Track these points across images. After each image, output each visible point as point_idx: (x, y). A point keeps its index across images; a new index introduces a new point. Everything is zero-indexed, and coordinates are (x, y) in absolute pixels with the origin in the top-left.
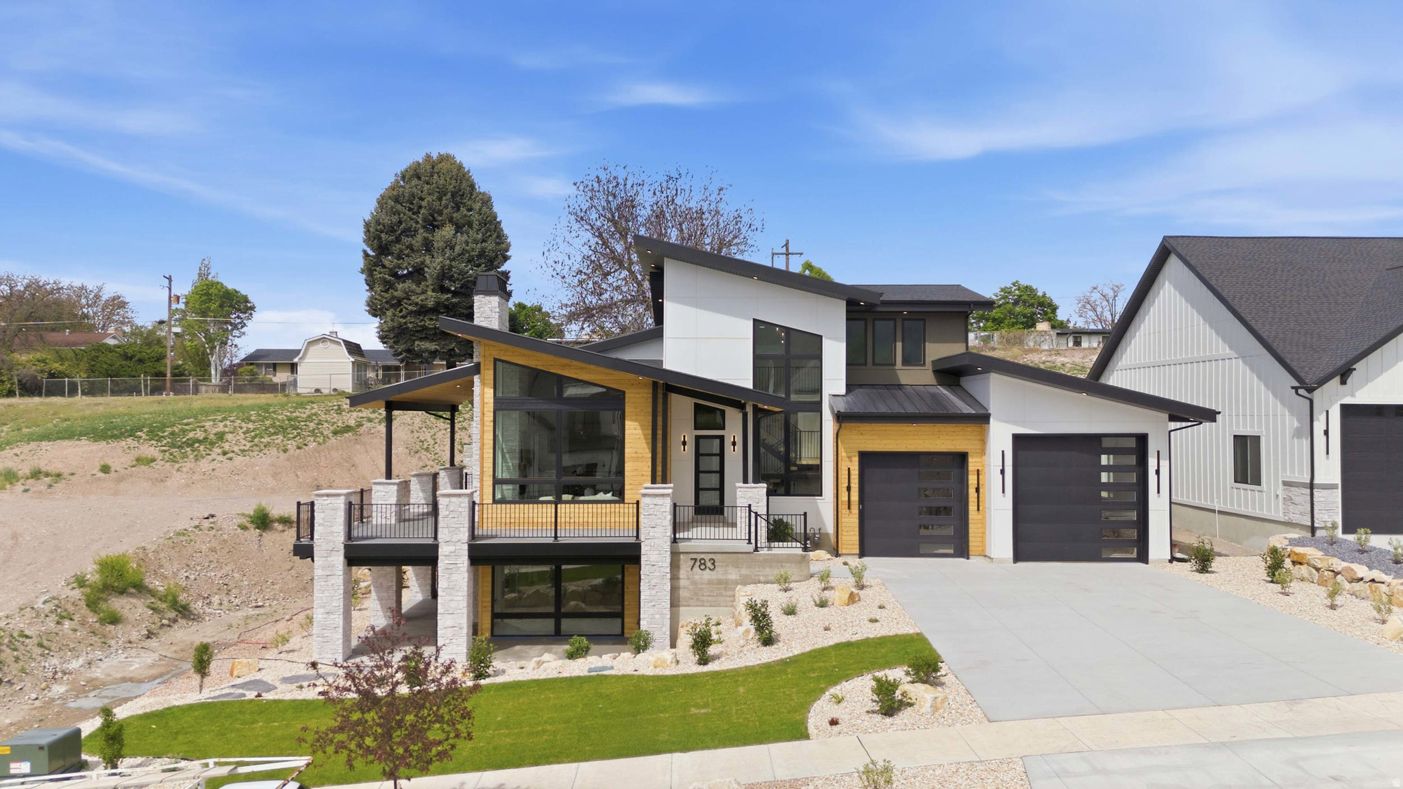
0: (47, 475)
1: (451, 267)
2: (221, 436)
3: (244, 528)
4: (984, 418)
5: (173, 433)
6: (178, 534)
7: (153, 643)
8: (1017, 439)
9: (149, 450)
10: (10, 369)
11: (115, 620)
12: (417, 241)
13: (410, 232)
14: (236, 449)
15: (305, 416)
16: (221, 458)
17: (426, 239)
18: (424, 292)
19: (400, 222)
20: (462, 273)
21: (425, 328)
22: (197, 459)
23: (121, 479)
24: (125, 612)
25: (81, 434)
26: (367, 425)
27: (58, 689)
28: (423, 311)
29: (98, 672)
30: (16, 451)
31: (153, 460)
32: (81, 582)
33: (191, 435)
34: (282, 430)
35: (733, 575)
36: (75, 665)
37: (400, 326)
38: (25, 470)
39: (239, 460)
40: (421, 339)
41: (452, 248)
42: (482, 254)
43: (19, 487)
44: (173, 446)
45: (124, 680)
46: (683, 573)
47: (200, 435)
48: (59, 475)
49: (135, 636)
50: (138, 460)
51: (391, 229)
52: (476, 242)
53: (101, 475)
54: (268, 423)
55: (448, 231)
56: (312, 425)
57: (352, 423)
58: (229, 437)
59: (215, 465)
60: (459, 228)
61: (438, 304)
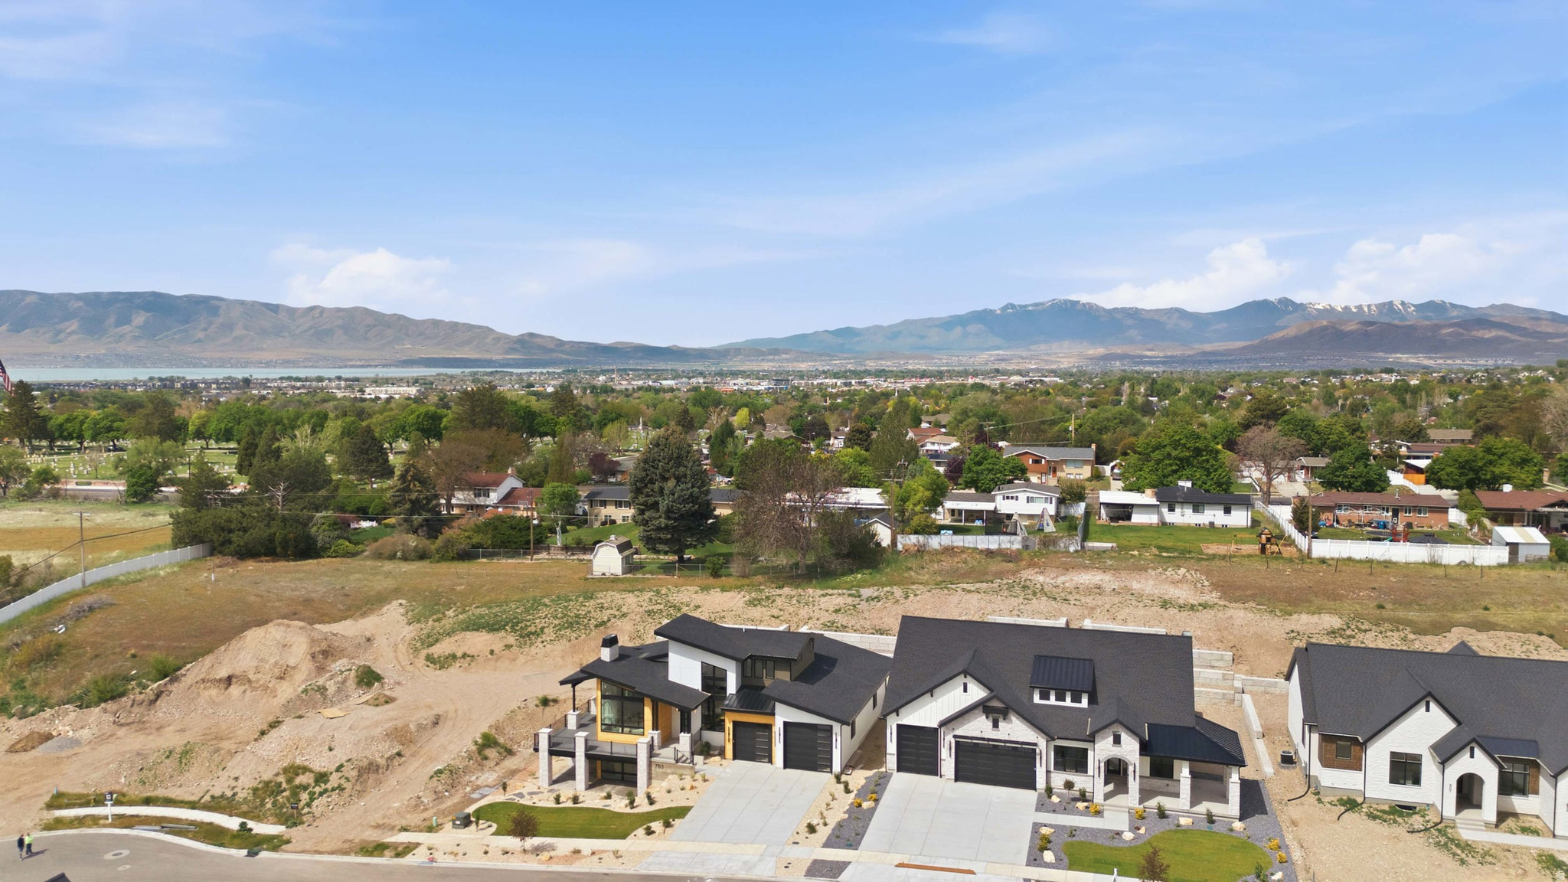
0: (469, 656)
1: (672, 506)
2: (542, 629)
3: (537, 706)
4: (773, 714)
5: (521, 628)
6: (512, 712)
7: (497, 768)
8: (785, 723)
9: (511, 639)
10: (453, 546)
11: (486, 758)
12: (656, 486)
13: (652, 482)
14: (548, 639)
15: (584, 613)
16: (541, 645)
17: (661, 487)
18: (660, 517)
19: (647, 475)
20: (679, 509)
21: (660, 538)
22: (532, 644)
23: (498, 659)
24: (489, 755)
25: (483, 628)
26: (613, 620)
27: (468, 789)
28: (659, 529)
29: (479, 783)
30: (456, 638)
31: (512, 646)
32: (476, 743)
33: (529, 629)
34: (571, 625)
35: (669, 771)
36: (473, 778)
37: (647, 536)
38: (459, 654)
39: (548, 646)
40: (660, 543)
41: (674, 495)
42: (691, 495)
43: (458, 665)
44: (521, 636)
45: (487, 786)
46: (653, 768)
47: (533, 629)
48: (473, 656)
49: (493, 764)
50: (506, 646)
51: (642, 480)
52: (688, 489)
53: (490, 656)
54: (565, 619)
55: (671, 483)
56: (586, 621)
57: (605, 619)
58: (546, 630)
59: (538, 650)
60: (678, 479)
61: (667, 526)
